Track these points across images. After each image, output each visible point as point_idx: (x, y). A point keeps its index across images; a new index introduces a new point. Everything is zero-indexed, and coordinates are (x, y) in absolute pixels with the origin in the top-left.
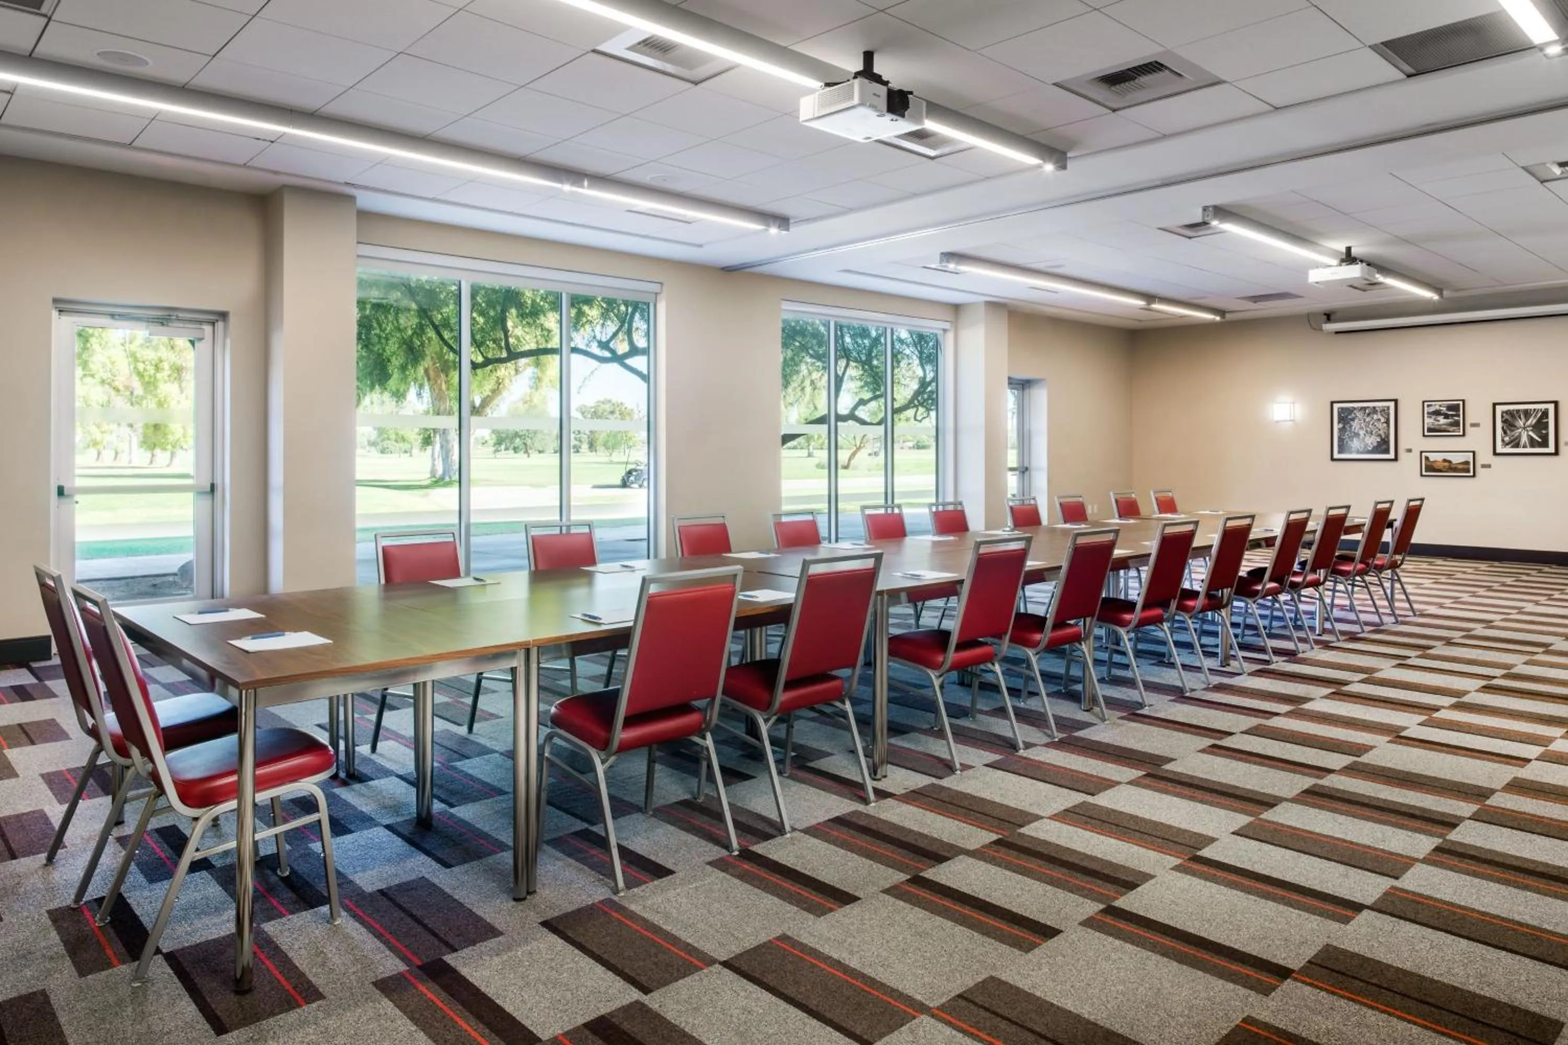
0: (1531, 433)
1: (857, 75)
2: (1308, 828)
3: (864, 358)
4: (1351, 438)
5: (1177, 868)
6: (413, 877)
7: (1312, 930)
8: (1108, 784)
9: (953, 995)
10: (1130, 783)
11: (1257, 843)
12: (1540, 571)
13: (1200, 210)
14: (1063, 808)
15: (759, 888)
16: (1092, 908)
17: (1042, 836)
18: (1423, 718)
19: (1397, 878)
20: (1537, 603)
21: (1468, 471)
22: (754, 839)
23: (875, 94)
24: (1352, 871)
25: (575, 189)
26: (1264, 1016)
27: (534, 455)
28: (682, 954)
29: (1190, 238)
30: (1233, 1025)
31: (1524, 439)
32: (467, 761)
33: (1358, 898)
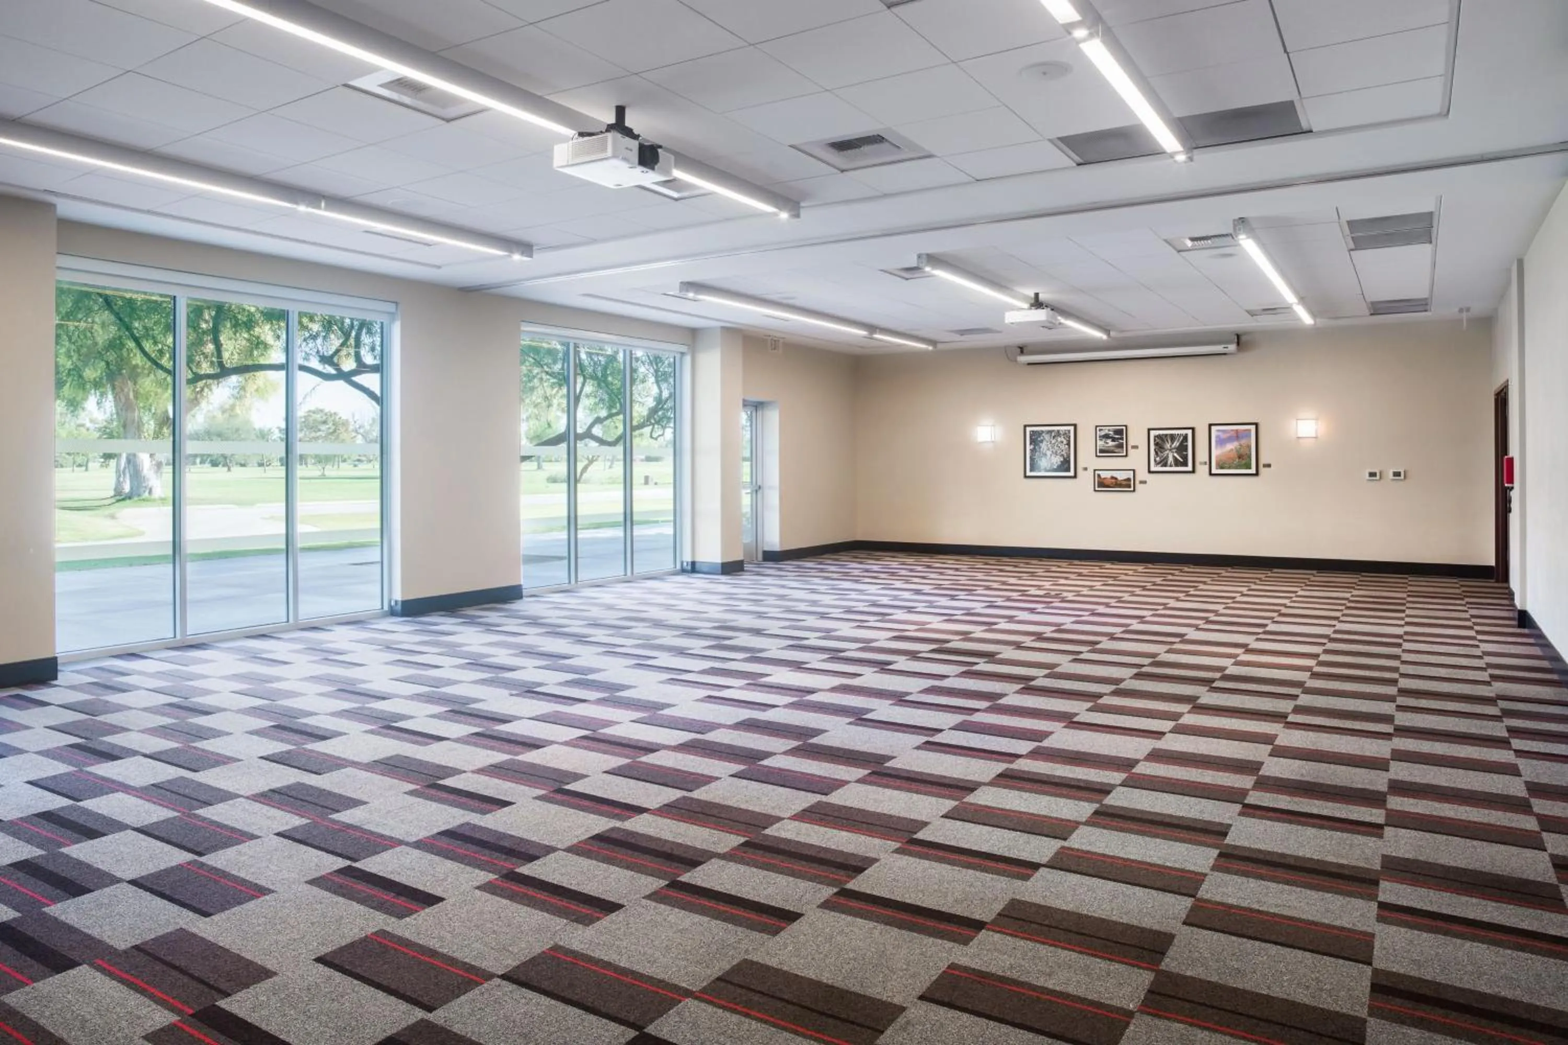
0: (1175, 455)
1: (610, 128)
2: (1000, 806)
3: (600, 374)
4: (1040, 457)
5: (897, 851)
6: (170, 929)
7: (1002, 888)
8: (840, 784)
9: (712, 978)
10: (859, 781)
11: (961, 823)
12: (1181, 571)
13: (916, 257)
14: (801, 809)
15: (529, 906)
16: (828, 892)
17: (783, 835)
18: (1089, 705)
19: (1065, 839)
20: (1177, 599)
21: (1130, 487)
22: (519, 861)
23: (627, 148)
24: (1032, 837)
25: (310, 210)
26: (964, 961)
27: (236, 470)
28: (461, 973)
29: (907, 279)
30: (940, 972)
31: (1171, 459)
32: (210, 808)
33: (1036, 859)
